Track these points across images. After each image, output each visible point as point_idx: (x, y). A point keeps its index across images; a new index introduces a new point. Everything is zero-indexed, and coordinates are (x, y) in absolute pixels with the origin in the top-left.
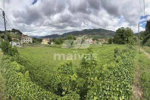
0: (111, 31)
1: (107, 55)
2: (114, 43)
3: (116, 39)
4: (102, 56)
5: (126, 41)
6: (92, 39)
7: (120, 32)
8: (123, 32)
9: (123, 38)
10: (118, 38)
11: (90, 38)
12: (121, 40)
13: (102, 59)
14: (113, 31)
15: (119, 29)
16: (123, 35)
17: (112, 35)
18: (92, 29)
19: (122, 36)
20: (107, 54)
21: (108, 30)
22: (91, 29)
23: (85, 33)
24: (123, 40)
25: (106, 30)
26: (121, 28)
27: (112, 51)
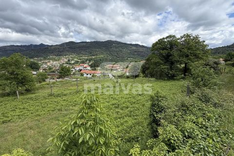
0: (137, 45)
1: (127, 108)
2: (146, 76)
3: (152, 66)
4: (117, 110)
5: (180, 70)
6: (91, 66)
7: (163, 49)
8: (171, 47)
9: (172, 63)
10: (156, 64)
11: (83, 62)
12: (165, 67)
13: (116, 119)
14: (143, 46)
15: (161, 41)
16: (171, 55)
17: (139, 55)
18: (88, 41)
19: (168, 59)
20: (128, 104)
21: (131, 45)
22: (85, 42)
23: (67, 51)
24: (171, 69)
25: (125, 44)
26: (168, 37)
27: (140, 98)
